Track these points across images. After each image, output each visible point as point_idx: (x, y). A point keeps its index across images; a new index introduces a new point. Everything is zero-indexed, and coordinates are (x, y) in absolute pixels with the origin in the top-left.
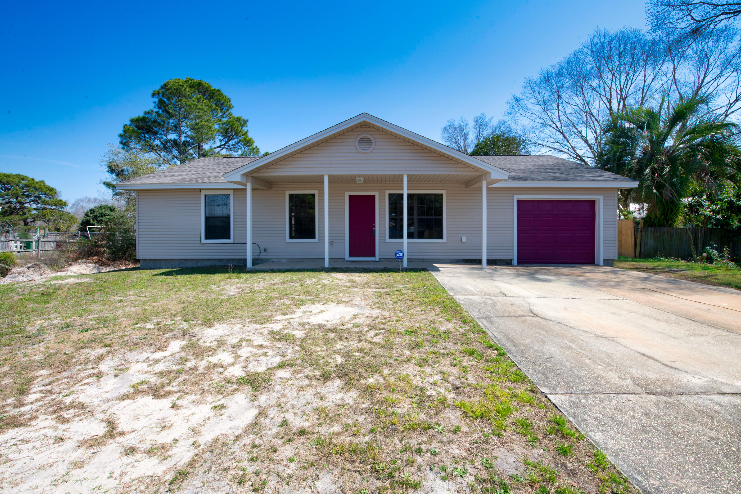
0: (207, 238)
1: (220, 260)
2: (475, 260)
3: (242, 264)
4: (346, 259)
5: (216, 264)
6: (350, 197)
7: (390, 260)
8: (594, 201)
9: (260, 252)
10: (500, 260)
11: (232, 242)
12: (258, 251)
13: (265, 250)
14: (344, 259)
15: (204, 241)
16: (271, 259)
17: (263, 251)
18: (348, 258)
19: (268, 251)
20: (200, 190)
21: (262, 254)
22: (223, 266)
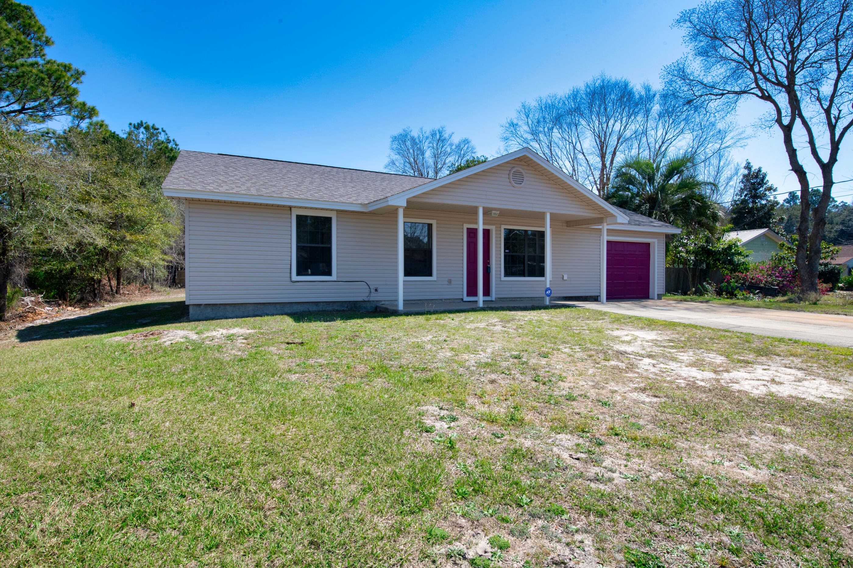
0: (299, 273)
1: (316, 303)
2: (572, 297)
3: (345, 309)
4: (464, 300)
5: (311, 309)
6: (468, 229)
7: (504, 300)
8: (649, 244)
9: (370, 292)
10: (590, 296)
11: (335, 280)
12: (368, 291)
13: (376, 290)
14: (462, 299)
15: (295, 278)
16: (381, 301)
17: (373, 291)
18: (466, 298)
19: (379, 290)
20: (290, 208)
21: (372, 294)
22: (319, 311)
